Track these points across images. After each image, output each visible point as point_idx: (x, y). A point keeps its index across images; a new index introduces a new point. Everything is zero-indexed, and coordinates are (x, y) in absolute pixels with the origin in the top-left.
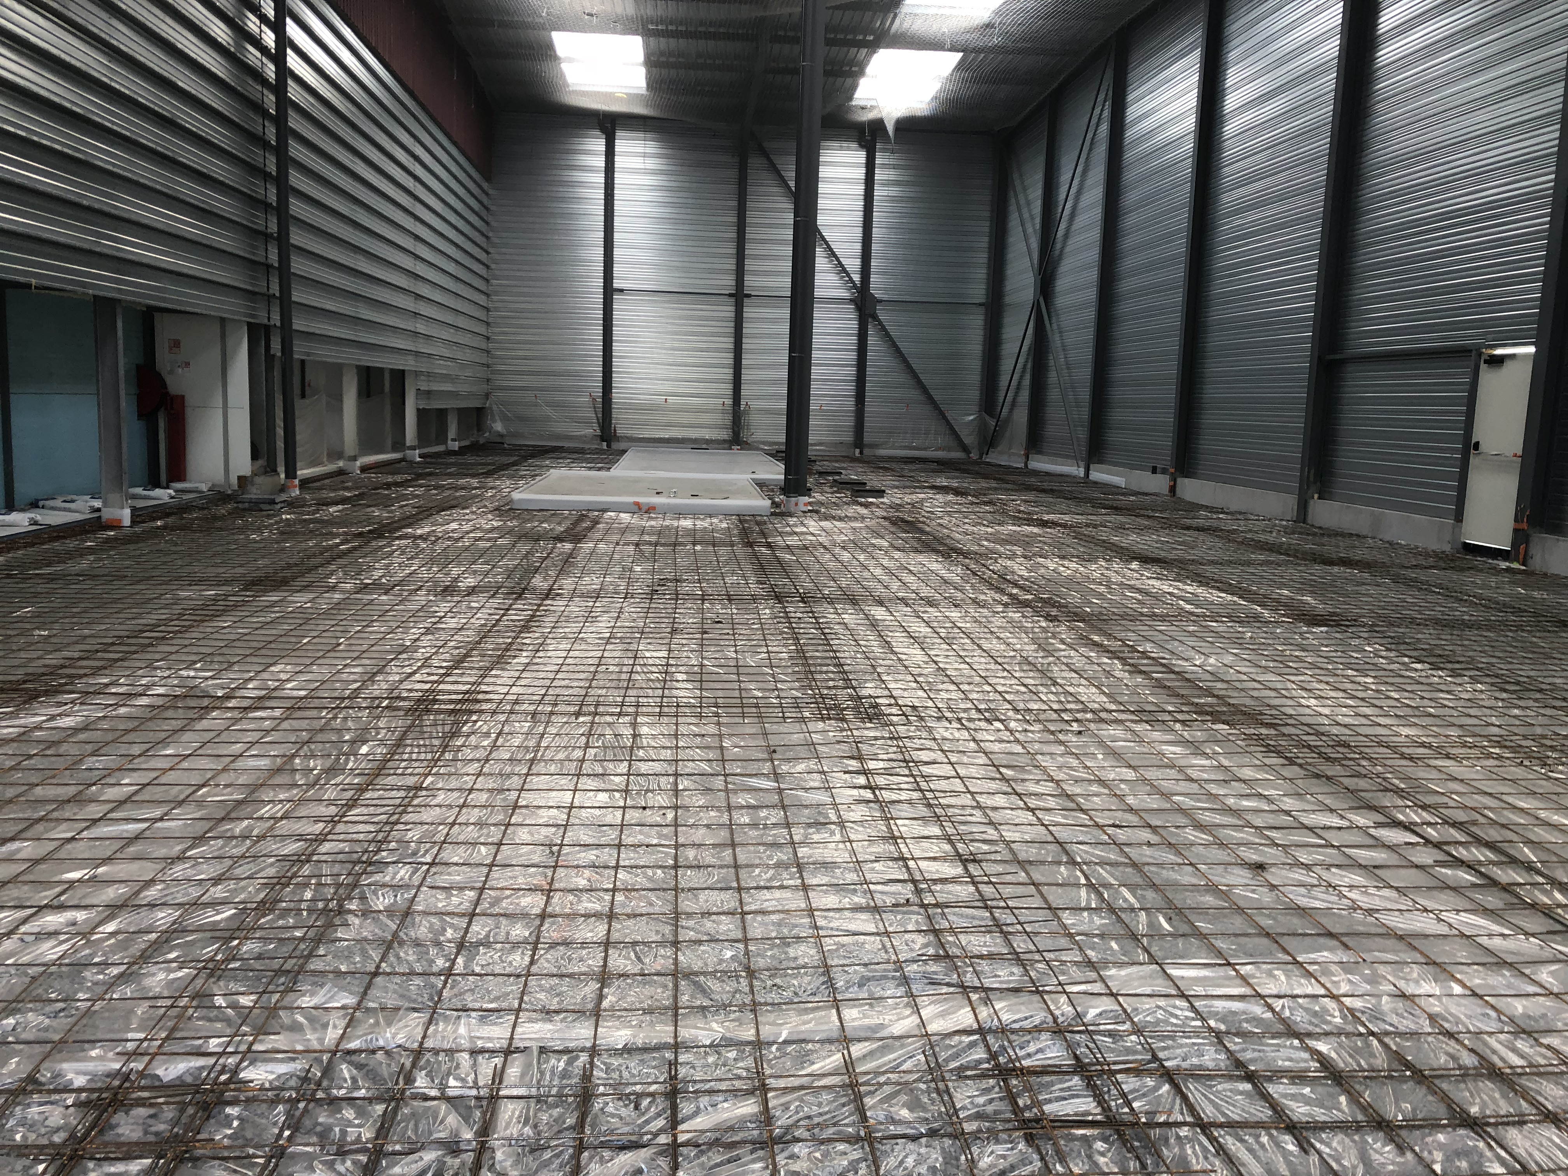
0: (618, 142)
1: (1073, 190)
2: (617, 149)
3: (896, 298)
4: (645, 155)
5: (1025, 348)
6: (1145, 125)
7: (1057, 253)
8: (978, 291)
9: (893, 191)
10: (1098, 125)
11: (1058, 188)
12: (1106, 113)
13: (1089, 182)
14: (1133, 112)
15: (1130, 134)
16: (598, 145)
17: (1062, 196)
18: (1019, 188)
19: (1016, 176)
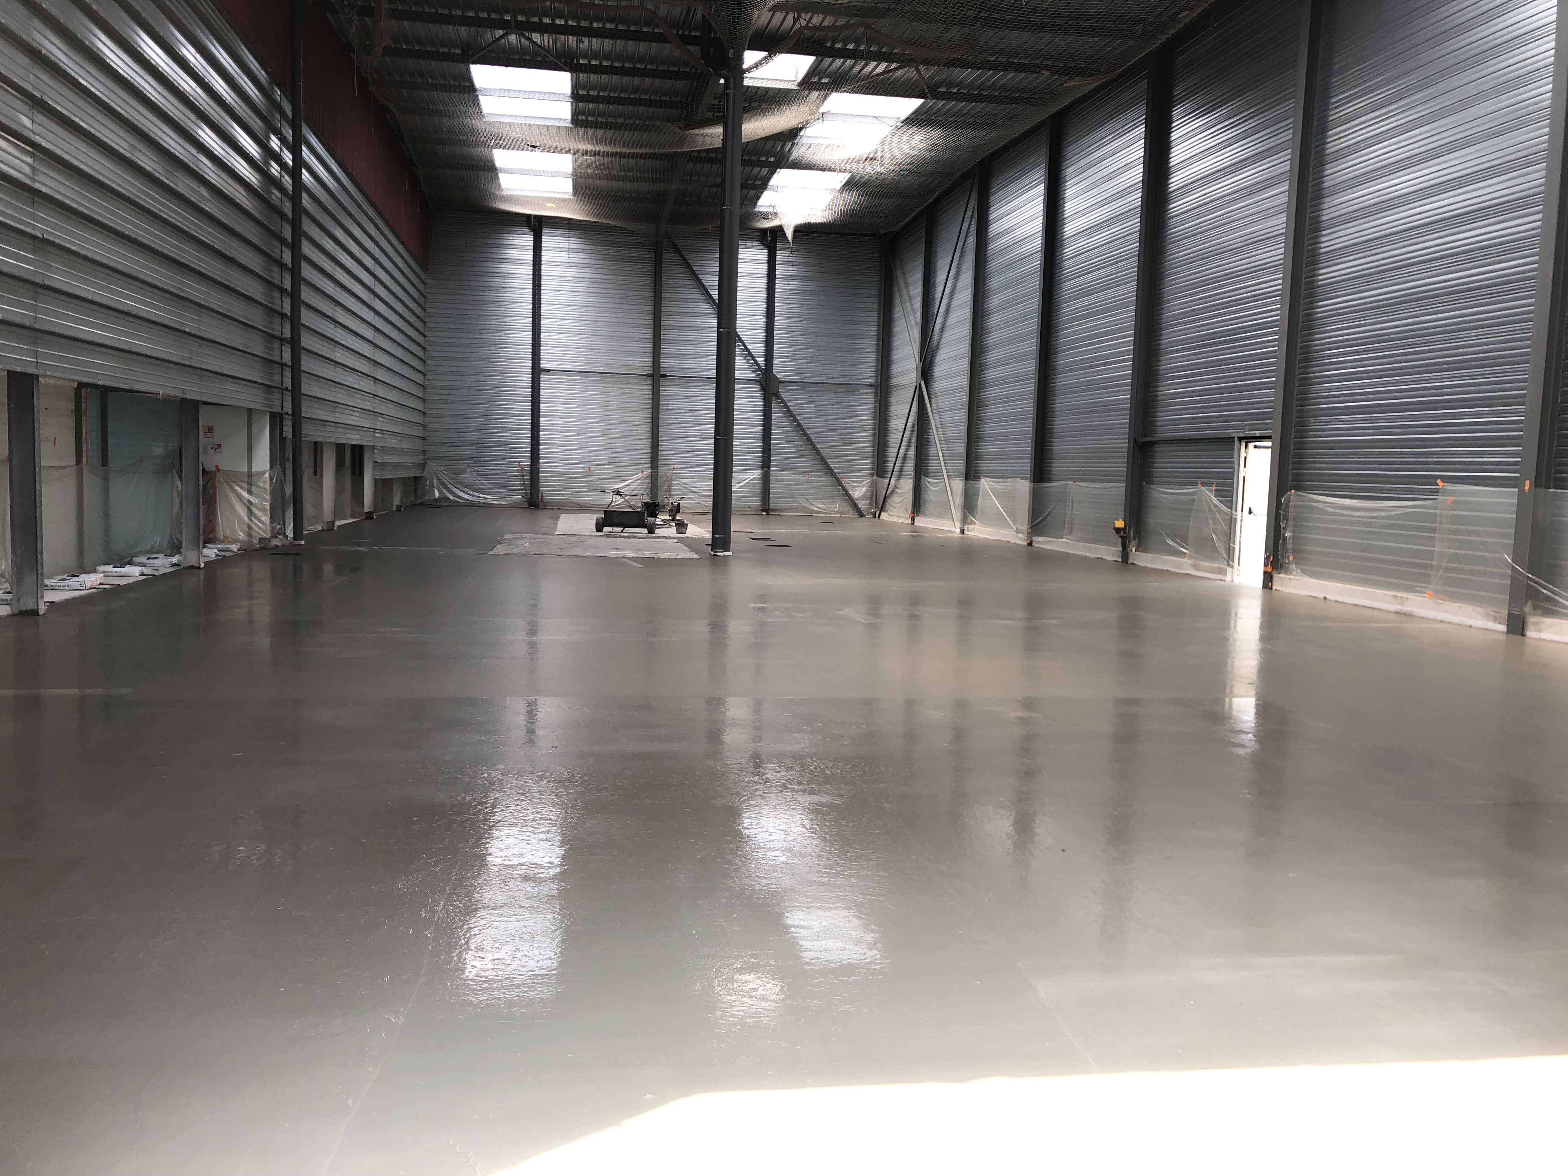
0: (544, 239)
1: (947, 291)
2: (544, 244)
3: (796, 379)
4: (569, 250)
5: (910, 424)
6: (1003, 241)
7: (935, 343)
8: (868, 373)
9: (792, 285)
10: (966, 237)
11: (935, 287)
12: (973, 228)
13: (960, 285)
14: (994, 228)
15: (992, 247)
16: (526, 240)
17: (938, 295)
18: (902, 284)
19: (899, 273)
